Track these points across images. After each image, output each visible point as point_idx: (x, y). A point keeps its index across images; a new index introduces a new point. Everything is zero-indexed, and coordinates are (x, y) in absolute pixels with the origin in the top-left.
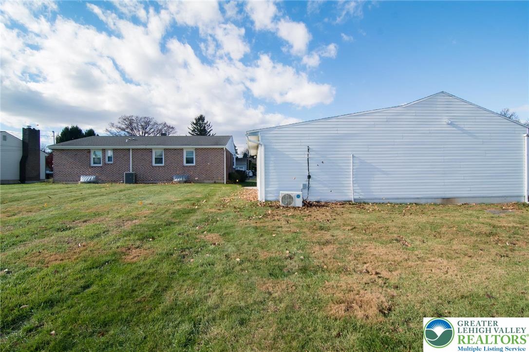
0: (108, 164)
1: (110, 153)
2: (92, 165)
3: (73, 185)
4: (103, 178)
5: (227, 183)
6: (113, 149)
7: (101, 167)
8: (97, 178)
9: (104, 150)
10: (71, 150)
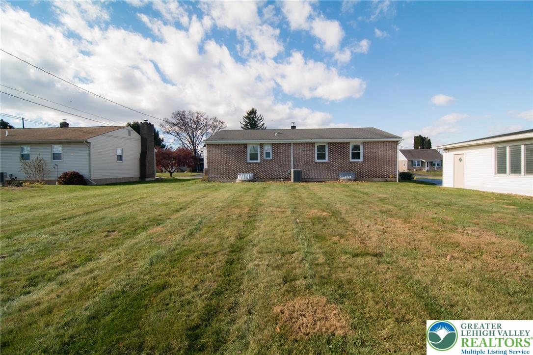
0: (267, 161)
1: (268, 148)
2: (249, 161)
3: (229, 184)
4: (261, 175)
5: (399, 181)
6: (273, 144)
7: (259, 164)
8: (254, 176)
9: (262, 145)
10: (227, 145)
